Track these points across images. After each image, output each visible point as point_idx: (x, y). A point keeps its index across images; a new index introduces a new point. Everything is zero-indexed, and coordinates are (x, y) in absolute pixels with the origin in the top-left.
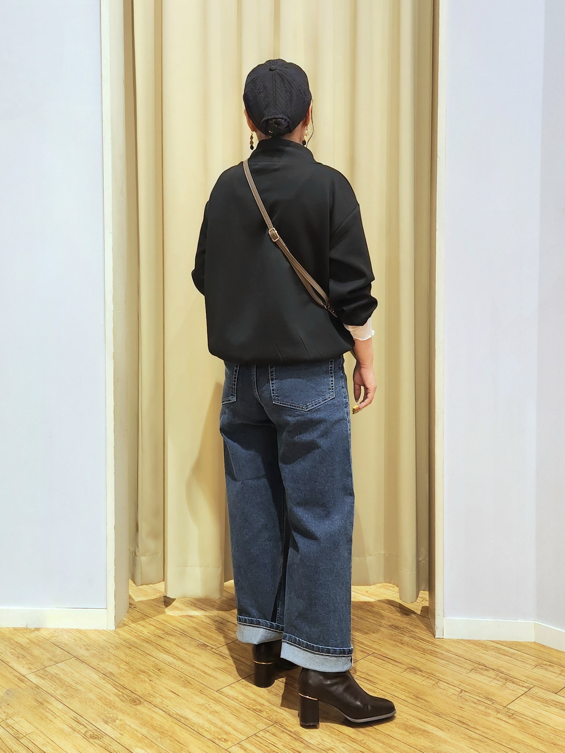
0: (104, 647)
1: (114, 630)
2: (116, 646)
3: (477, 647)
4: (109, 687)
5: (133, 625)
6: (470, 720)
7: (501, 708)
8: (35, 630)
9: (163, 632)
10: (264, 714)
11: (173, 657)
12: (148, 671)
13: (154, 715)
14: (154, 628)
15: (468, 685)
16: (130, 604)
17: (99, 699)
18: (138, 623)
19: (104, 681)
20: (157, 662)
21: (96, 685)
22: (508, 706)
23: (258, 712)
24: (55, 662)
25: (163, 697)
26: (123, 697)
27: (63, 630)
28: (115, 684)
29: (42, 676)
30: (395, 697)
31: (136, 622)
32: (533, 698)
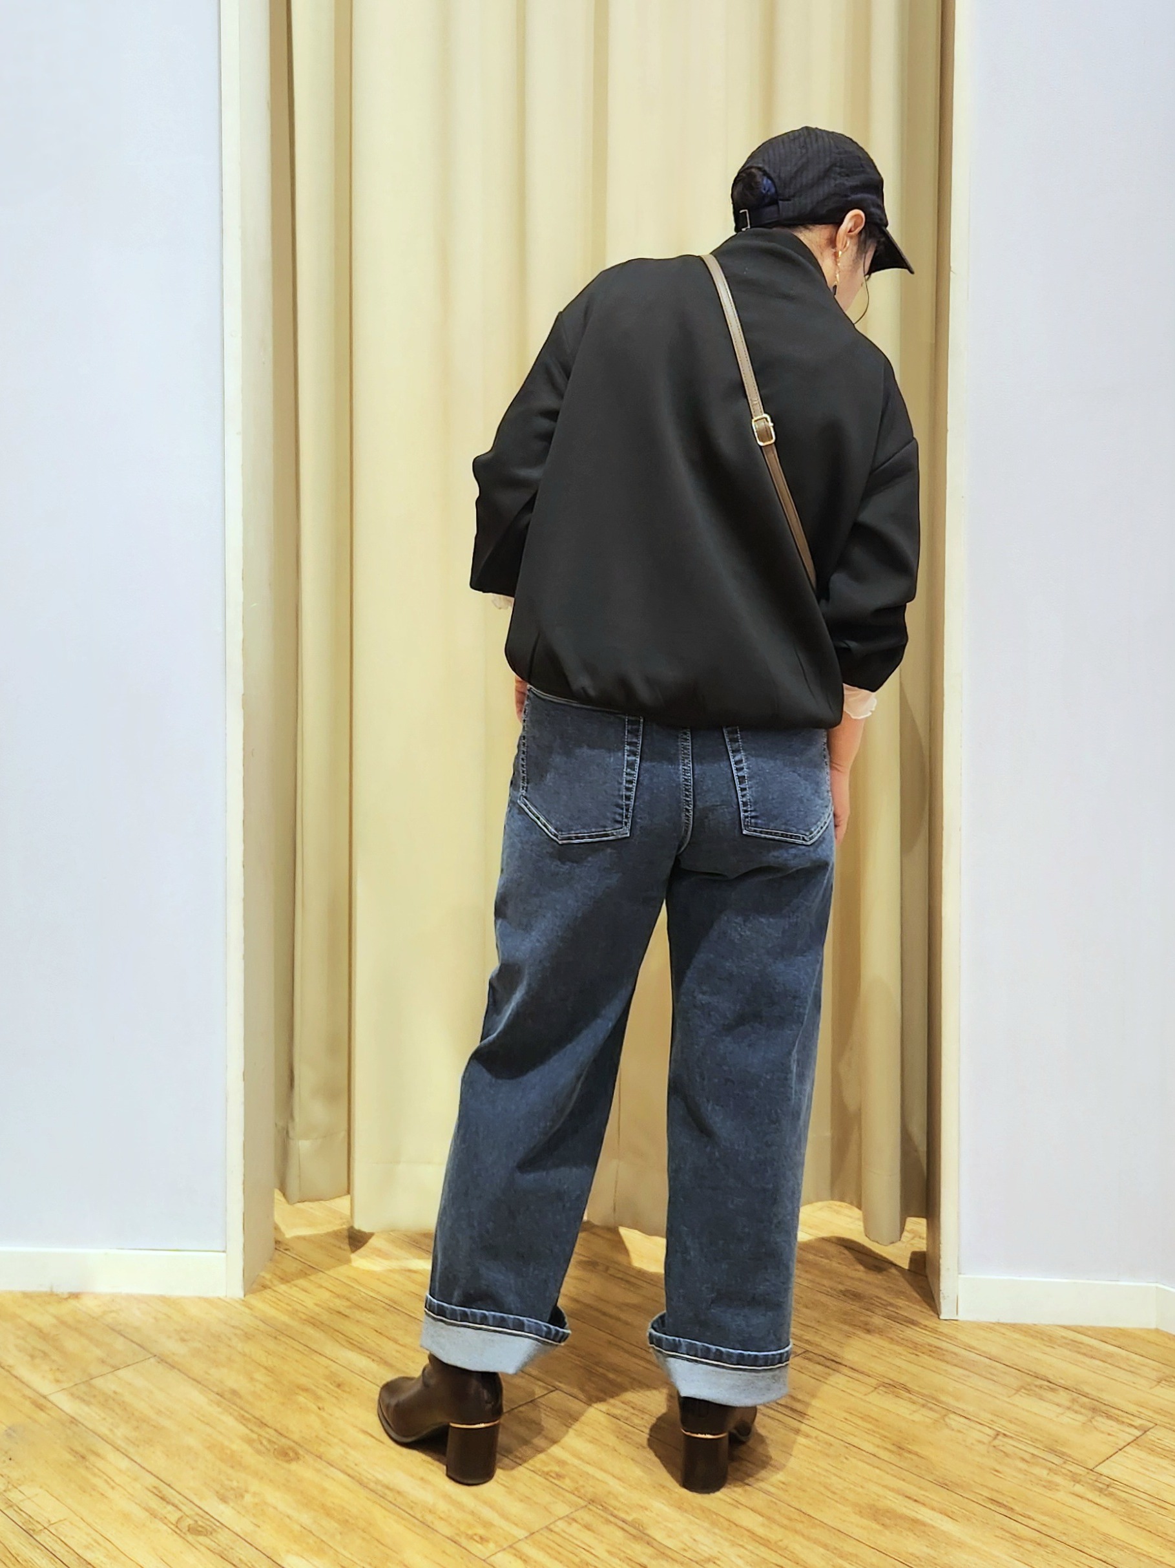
0: (219, 1336)
1: (243, 1298)
2: (246, 1333)
3: (1030, 1340)
4: (230, 1421)
5: (283, 1288)
6: (1014, 1498)
7: (1081, 1472)
8: (69, 1297)
9: (348, 1303)
10: (567, 1483)
11: (369, 1357)
12: (313, 1388)
13: (327, 1484)
14: (327, 1295)
15: (1010, 1422)
16: (277, 1242)
17: (209, 1448)
18: (293, 1282)
19: (219, 1410)
20: (334, 1367)
21: (202, 1418)
22: (1098, 1469)
23: (553, 1478)
24: (113, 1367)
25: (348, 1445)
26: (261, 1443)
27: (130, 1298)
28: (243, 1416)
29: (86, 1398)
30: (852, 1448)
31: (288, 1282)
32: (1151, 1451)
